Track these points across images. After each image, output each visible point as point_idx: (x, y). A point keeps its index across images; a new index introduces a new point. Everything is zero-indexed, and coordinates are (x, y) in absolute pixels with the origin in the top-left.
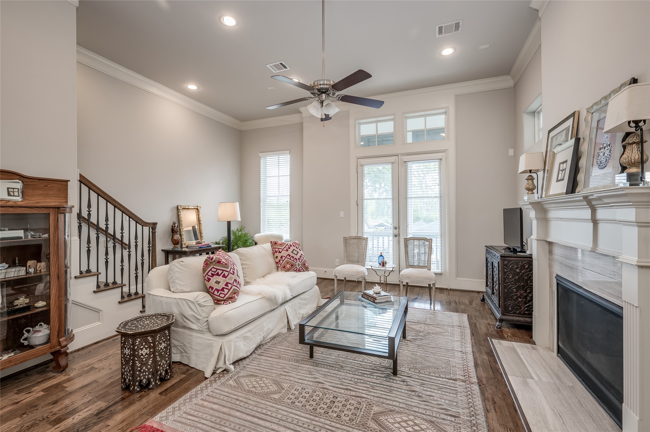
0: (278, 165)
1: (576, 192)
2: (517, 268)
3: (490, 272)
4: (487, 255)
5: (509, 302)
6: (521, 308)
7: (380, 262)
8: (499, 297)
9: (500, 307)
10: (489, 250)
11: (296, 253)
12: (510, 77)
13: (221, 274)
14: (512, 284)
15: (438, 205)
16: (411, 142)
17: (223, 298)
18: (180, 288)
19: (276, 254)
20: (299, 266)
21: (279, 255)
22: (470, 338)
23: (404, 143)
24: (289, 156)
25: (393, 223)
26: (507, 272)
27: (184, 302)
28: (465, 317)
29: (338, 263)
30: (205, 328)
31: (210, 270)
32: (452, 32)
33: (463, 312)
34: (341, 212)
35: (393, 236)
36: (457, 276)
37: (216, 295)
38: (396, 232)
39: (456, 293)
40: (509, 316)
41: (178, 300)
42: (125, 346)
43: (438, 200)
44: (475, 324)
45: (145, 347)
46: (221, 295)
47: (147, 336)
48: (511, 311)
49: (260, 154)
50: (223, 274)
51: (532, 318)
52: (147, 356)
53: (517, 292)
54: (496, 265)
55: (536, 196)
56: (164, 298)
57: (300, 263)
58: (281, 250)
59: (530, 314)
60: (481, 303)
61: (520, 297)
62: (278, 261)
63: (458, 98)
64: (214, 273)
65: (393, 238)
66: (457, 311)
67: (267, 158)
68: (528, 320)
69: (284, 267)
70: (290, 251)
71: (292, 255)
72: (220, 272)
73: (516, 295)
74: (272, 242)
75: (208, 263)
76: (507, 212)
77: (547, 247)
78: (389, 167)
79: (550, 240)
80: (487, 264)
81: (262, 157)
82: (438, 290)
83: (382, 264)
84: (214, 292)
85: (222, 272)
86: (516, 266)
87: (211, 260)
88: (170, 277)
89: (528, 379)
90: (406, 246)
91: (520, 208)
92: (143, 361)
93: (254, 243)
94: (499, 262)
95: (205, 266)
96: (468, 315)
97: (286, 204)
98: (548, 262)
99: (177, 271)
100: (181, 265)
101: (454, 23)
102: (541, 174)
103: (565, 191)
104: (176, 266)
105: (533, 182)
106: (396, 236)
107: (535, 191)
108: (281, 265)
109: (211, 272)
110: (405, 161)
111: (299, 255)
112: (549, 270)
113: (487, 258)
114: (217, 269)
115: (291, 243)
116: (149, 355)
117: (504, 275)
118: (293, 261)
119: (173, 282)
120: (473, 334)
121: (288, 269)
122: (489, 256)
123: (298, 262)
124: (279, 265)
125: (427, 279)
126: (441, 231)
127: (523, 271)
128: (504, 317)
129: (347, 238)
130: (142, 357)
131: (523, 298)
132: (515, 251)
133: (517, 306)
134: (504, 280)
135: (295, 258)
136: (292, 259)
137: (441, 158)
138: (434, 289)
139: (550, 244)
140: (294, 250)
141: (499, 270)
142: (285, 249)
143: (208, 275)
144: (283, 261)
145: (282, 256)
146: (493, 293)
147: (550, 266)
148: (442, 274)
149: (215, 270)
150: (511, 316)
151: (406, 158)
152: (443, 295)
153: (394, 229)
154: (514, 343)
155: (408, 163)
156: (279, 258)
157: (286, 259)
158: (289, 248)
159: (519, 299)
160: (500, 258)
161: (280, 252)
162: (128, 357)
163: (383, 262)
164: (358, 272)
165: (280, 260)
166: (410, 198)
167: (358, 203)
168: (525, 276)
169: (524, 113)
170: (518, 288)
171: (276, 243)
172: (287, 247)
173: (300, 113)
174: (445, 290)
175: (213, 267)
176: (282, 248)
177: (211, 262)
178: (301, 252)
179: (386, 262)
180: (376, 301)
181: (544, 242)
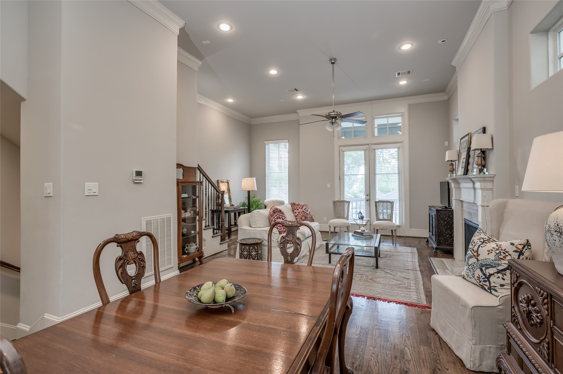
0: (278, 151)
1: (468, 174)
2: (445, 217)
3: (431, 223)
4: (430, 211)
5: (441, 238)
6: (448, 241)
7: (360, 217)
8: (436, 236)
9: (436, 241)
10: (431, 208)
11: (307, 210)
12: (445, 94)
13: (281, 218)
14: (443, 227)
15: (397, 179)
16: (377, 135)
17: (283, 230)
18: (259, 225)
19: (295, 211)
20: (309, 218)
21: (297, 211)
22: (417, 257)
23: (373, 136)
24: (287, 143)
25: (366, 192)
26: (440, 220)
27: (264, 232)
28: (415, 249)
29: (326, 220)
30: (276, 245)
31: (276, 215)
32: (406, 74)
33: (414, 247)
34: (328, 184)
35: (366, 200)
36: (411, 227)
37: (279, 229)
38: (368, 198)
39: (410, 238)
40: (441, 246)
41: (260, 231)
42: (244, 250)
43: (397, 175)
44: (421, 252)
45: (254, 251)
46: (282, 229)
47: (255, 246)
48: (442, 243)
49: (266, 142)
50: (282, 218)
51: (453, 246)
52: (255, 256)
53: (445, 232)
54: (434, 216)
55: (454, 175)
56: (252, 230)
57: (310, 217)
58: (298, 208)
59: (452, 245)
60: (426, 243)
61: (448, 234)
62: (297, 215)
63: (410, 107)
64: (278, 217)
65: (366, 202)
66: (410, 246)
67: (270, 145)
68: (452, 247)
69: (301, 219)
70: (304, 208)
71: (305, 211)
72: (281, 217)
73: (445, 234)
74: (292, 203)
75: (275, 211)
76: (442, 183)
77: (460, 203)
78: (362, 153)
79: (461, 199)
80: (430, 217)
81: (267, 144)
82: (398, 237)
83: (361, 218)
84: (278, 227)
85: (282, 217)
86: (445, 216)
87: (277, 210)
88: (252, 220)
89: (446, 270)
90: (376, 206)
91: (448, 182)
92: (253, 258)
93: (263, 206)
94: (435, 214)
95: (273, 213)
96: (417, 248)
97: (286, 178)
98: (461, 212)
99: (257, 217)
100: (259, 213)
101: (407, 71)
102: (457, 162)
103: (463, 174)
104: (256, 214)
105: (453, 167)
106: (368, 201)
107: (454, 172)
108: (299, 217)
109: (276, 216)
110: (374, 149)
111: (309, 211)
112: (462, 217)
113: (429, 214)
114: (280, 215)
115: (303, 204)
116: (256, 255)
117: (438, 222)
118: (306, 215)
119: (255, 222)
120: (419, 256)
121: (304, 220)
122: (430, 212)
123: (309, 216)
124: (298, 218)
125: (391, 227)
126: (399, 197)
127: (449, 219)
128: (438, 247)
129: (335, 202)
130: (253, 256)
131: (449, 235)
132: (446, 207)
133: (446, 240)
134: (438, 224)
135: (307, 214)
136: (305, 213)
137: (399, 147)
138: (395, 236)
139: (462, 201)
140: (305, 208)
141: (435, 219)
142: (300, 207)
143: (275, 218)
144: (300, 215)
145: (299, 212)
146: (433, 235)
147: (462, 214)
148: (400, 226)
149: (279, 215)
150: (442, 246)
151: (374, 147)
152: (401, 239)
153: (366, 196)
154: (442, 259)
155: (376, 150)
156: (297, 213)
157: (302, 214)
158: (303, 207)
159: (447, 236)
160: (435, 211)
161: (297, 209)
162: (246, 256)
163: (362, 217)
164: (345, 223)
165: (298, 214)
166: (377, 174)
167: (341, 178)
168: (450, 222)
169: (453, 119)
170: (446, 229)
171: (294, 204)
172: (301, 206)
173: (297, 113)
174: (402, 237)
175: (278, 214)
176: (299, 207)
177: (277, 211)
178: (309, 210)
179: (364, 216)
180: (363, 235)
181: (459, 201)
